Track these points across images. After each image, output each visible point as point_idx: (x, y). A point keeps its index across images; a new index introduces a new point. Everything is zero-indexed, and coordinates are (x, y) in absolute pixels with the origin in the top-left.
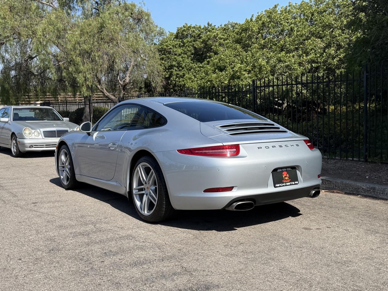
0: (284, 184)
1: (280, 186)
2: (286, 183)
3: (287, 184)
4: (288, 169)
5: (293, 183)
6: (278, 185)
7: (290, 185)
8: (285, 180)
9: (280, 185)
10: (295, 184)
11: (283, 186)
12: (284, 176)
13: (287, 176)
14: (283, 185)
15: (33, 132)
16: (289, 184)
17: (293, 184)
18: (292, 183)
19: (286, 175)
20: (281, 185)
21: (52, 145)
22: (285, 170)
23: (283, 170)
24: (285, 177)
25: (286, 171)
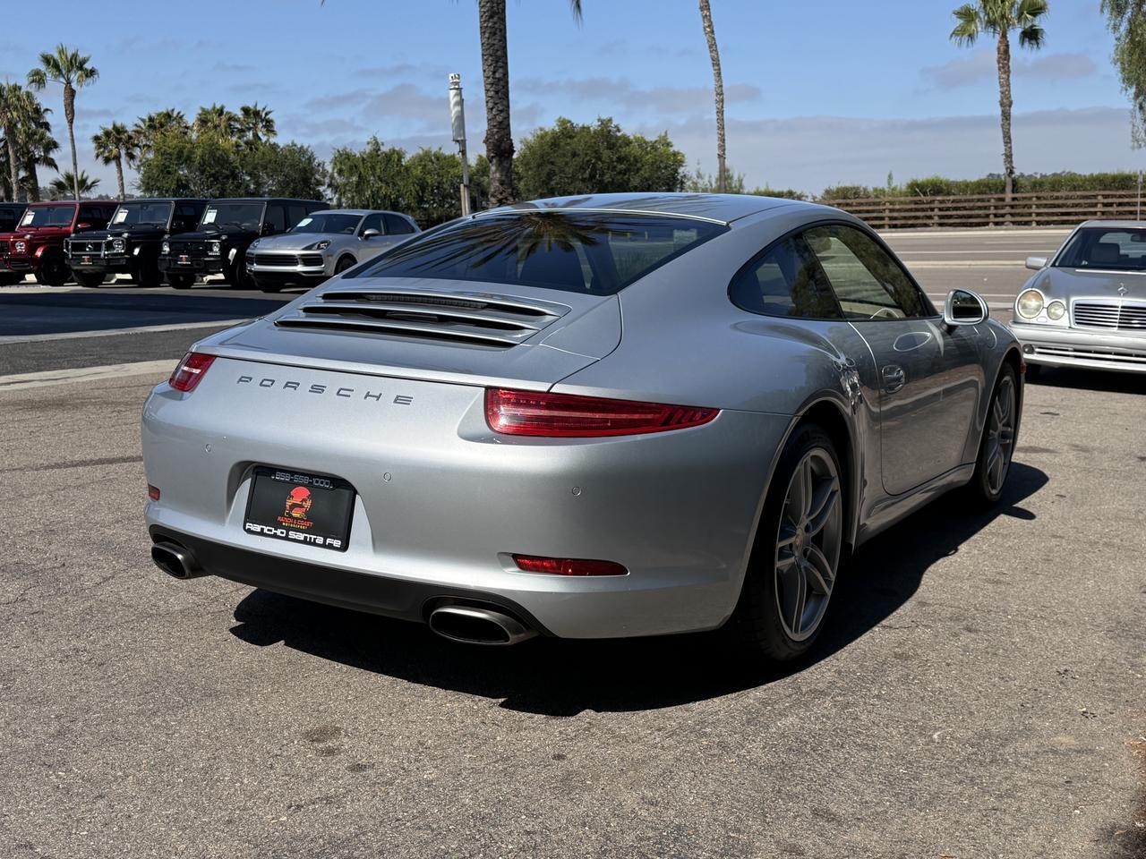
0: (278, 532)
1: (261, 533)
2: (288, 529)
3: (292, 534)
4: (318, 483)
5: (320, 540)
6: (258, 528)
7: (305, 542)
8: (291, 516)
9: (262, 529)
10: (324, 546)
11: (275, 536)
12: (289, 503)
13: (301, 506)
14: (274, 531)
15: (1046, 305)
16: (301, 536)
17: (314, 544)
18: (313, 537)
19: (304, 500)
20: (265, 531)
21: (1096, 352)
22: (306, 480)
23: (297, 479)
24: (294, 506)
25: (309, 486)
